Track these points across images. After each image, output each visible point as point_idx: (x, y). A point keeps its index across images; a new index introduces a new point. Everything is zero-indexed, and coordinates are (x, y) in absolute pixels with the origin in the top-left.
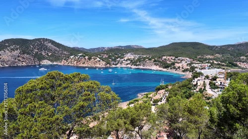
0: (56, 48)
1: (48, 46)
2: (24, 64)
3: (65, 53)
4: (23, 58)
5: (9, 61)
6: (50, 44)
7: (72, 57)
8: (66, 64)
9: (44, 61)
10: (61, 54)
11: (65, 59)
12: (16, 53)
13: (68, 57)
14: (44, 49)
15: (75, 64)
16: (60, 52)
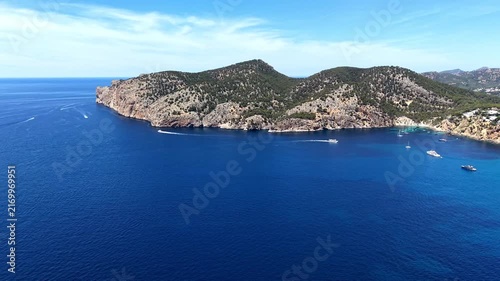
0: (420, 88)
1: (404, 85)
2: (367, 125)
3: (443, 100)
4: (365, 113)
5: (341, 118)
6: (407, 81)
7: (468, 115)
8: (455, 132)
9: (401, 119)
10: (432, 103)
11: (451, 120)
12: (353, 101)
13: (459, 115)
14: (395, 91)
15: (485, 136)
16: (431, 99)
